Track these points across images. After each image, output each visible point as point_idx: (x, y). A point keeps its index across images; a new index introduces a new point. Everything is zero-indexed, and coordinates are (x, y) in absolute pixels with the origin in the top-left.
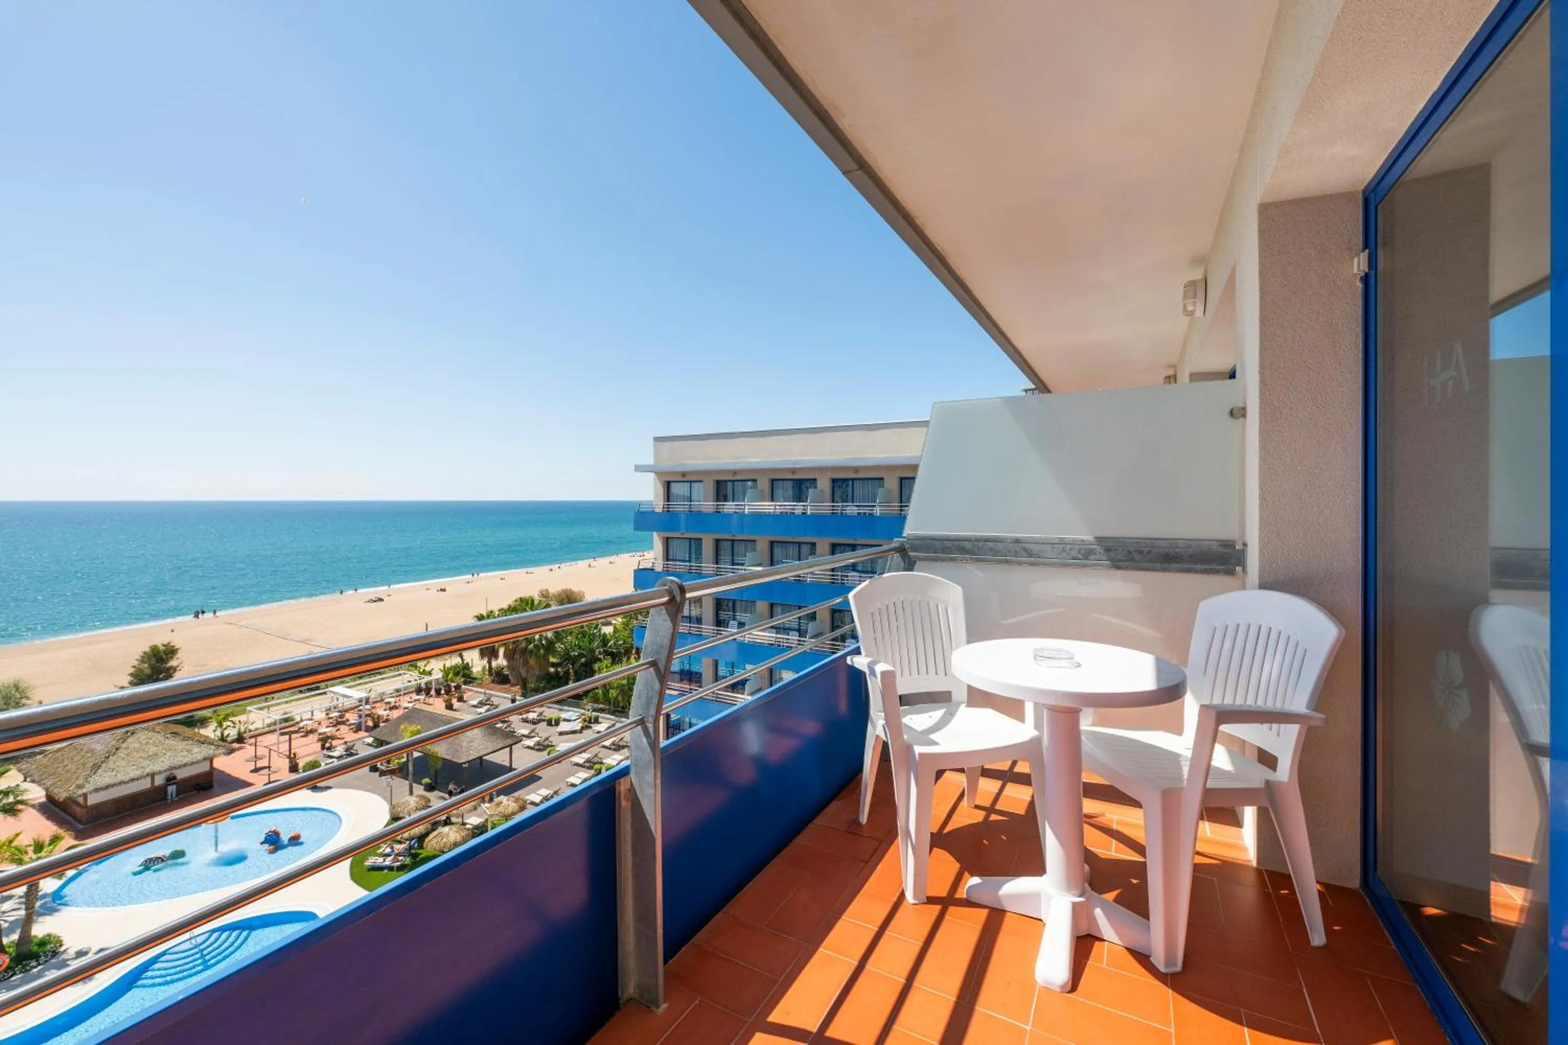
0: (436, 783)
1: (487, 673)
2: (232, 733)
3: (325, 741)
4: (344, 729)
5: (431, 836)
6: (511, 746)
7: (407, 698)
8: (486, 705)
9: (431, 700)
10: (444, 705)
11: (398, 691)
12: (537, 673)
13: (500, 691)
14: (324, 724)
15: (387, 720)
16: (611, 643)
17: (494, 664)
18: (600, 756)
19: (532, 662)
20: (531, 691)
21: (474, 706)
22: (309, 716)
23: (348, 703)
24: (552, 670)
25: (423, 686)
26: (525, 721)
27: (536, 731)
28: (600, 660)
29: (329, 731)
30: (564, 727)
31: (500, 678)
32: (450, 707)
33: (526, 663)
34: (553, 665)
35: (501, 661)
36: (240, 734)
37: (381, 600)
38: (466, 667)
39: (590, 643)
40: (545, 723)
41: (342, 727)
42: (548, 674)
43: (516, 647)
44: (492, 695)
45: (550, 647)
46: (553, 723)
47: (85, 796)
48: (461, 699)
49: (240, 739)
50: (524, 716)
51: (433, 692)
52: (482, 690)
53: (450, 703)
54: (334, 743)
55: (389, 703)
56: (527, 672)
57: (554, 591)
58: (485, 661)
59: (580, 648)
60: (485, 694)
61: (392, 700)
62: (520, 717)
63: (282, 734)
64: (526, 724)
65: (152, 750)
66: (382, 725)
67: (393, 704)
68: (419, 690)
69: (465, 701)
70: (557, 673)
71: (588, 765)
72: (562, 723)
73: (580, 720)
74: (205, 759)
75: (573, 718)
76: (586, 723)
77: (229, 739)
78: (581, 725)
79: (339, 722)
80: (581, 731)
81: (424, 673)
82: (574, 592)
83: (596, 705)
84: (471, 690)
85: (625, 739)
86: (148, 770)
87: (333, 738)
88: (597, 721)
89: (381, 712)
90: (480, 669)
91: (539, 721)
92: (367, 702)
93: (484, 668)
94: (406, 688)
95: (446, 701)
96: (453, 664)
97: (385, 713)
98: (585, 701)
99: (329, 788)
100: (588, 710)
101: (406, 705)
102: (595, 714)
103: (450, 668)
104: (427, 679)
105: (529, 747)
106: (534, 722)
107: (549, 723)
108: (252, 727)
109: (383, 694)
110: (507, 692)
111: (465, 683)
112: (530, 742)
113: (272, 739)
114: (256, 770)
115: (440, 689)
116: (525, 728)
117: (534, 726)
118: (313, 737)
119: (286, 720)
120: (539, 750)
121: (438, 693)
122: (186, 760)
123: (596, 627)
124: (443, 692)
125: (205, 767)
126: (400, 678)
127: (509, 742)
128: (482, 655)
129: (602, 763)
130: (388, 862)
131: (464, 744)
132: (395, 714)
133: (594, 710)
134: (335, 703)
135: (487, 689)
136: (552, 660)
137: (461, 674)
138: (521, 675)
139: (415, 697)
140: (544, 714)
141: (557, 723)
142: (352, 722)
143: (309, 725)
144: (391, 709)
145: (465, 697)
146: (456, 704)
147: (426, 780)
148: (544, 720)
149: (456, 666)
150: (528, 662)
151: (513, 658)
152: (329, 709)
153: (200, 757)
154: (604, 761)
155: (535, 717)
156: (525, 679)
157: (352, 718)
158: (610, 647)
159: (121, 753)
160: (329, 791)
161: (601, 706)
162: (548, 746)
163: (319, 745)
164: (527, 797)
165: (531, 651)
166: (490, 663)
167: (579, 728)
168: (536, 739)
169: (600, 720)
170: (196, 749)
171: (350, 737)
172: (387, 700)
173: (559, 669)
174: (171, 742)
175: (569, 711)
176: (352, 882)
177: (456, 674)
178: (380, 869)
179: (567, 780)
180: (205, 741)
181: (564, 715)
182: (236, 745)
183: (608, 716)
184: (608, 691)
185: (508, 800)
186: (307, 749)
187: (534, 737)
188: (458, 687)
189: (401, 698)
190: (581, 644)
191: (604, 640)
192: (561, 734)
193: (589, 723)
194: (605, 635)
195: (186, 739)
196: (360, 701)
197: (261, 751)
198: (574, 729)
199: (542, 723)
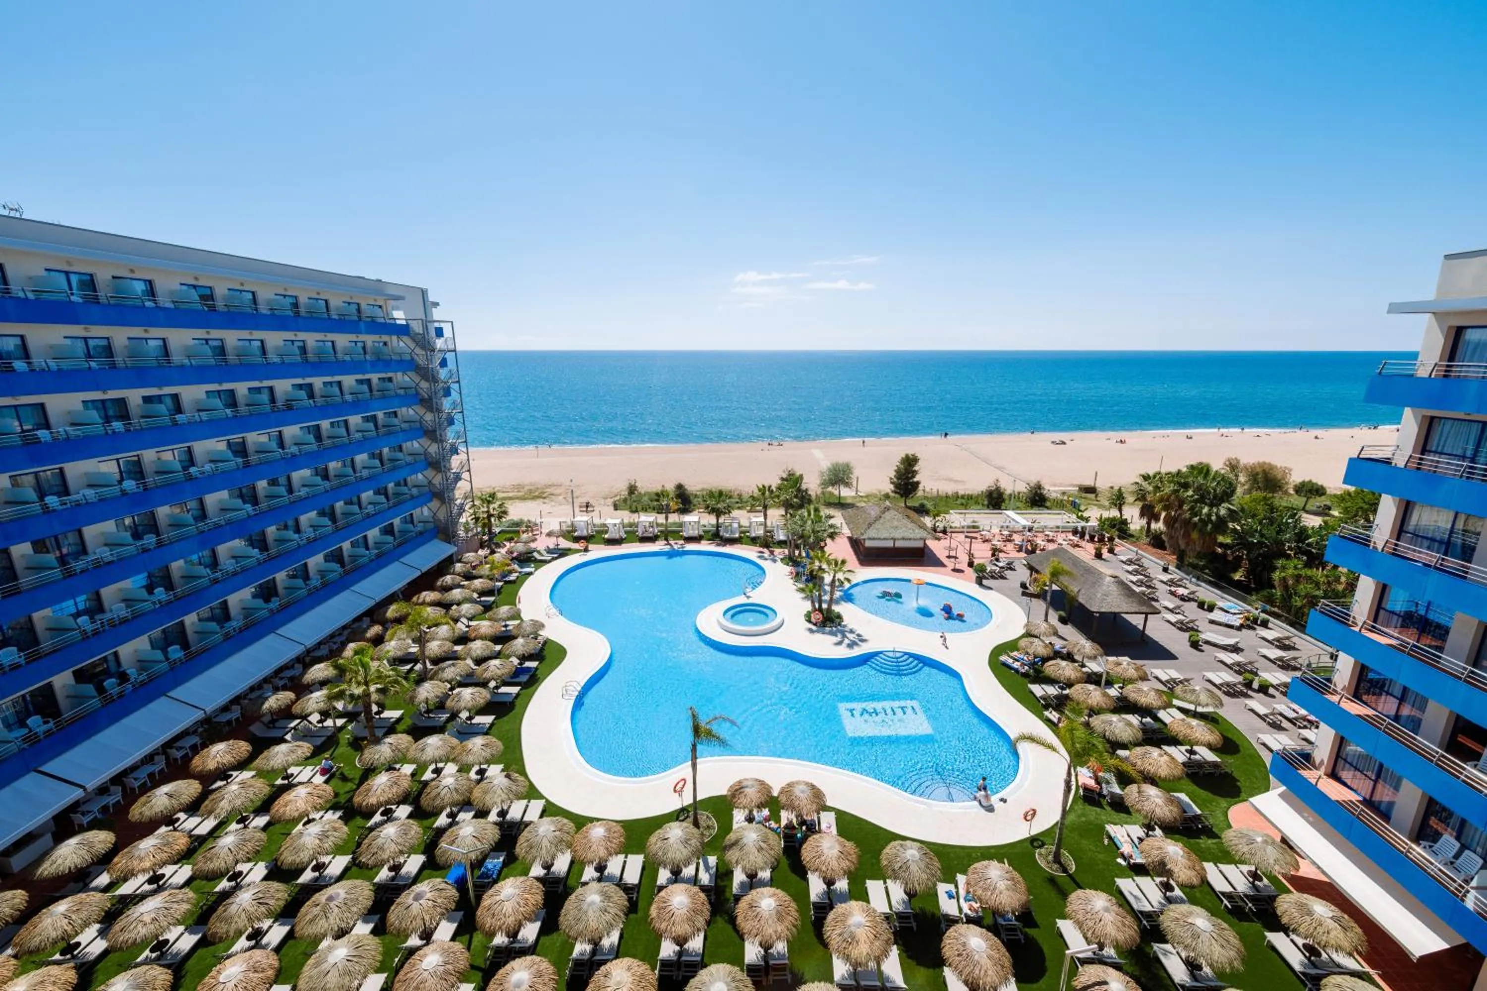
0: (1069, 618)
1: (1144, 533)
2: (940, 526)
3: (995, 551)
4: (1010, 547)
5: (1051, 662)
6: (1147, 614)
7: (1064, 535)
8: (1135, 564)
9: (1083, 543)
10: (1093, 552)
11: (1058, 527)
12: (1198, 549)
13: (1152, 554)
14: (998, 537)
15: (1043, 550)
16: (1310, 540)
17: (1154, 526)
18: (1256, 665)
19: (1195, 535)
20: (1188, 565)
21: (1123, 562)
22: (988, 528)
23: (1019, 527)
24: (1219, 550)
25: (1080, 529)
26: (1173, 594)
27: (1182, 608)
28: (1288, 557)
29: (999, 545)
30: (1217, 615)
31: (1157, 542)
32: (1099, 556)
33: (1187, 535)
34: (1221, 545)
35: (1158, 526)
36: (945, 528)
37: (1064, 443)
38: (1124, 522)
39: (1278, 533)
40: (1196, 604)
41: (1008, 544)
42: (1214, 553)
43: (1180, 515)
44: (1143, 557)
45: (1221, 525)
46: (1206, 607)
47: (864, 540)
48: (1111, 551)
49: (944, 532)
50: (1173, 589)
51: (1087, 537)
52: (1135, 549)
53: (1100, 551)
54: (1001, 555)
55: (1048, 536)
56: (1187, 544)
57: (1245, 462)
58: (1144, 522)
59: (1262, 535)
60: (1137, 553)
61: (1051, 534)
62: (1169, 588)
63: (966, 537)
64: (1172, 597)
65: (896, 523)
66: (1038, 552)
67: (1050, 538)
68: (1075, 532)
69: (1115, 555)
70: (1224, 555)
71: (1237, 669)
72: (1216, 611)
73: (1241, 616)
74: (921, 539)
75: (1232, 611)
76: (1248, 623)
77: (938, 530)
78: (1241, 621)
79: (1008, 540)
80: (1240, 628)
81: (1082, 518)
82: (1276, 467)
83: (1268, 607)
84: (1123, 546)
85: (1300, 661)
86: (892, 536)
87: (1001, 551)
88: (1265, 624)
89: (1040, 541)
90: (1138, 528)
91: (1190, 600)
92: (1030, 530)
93: (1142, 527)
94: (1063, 527)
95: (1096, 549)
96: (1111, 516)
97: (1043, 543)
98: (1254, 598)
99: (990, 588)
100: (1257, 609)
101: (1060, 541)
102: (1263, 616)
103: (1106, 519)
104: (1083, 524)
105: (1168, 621)
106: (1183, 598)
107: (1201, 605)
108: (953, 525)
109: (1045, 527)
110: (1161, 558)
111: (1120, 537)
112: (1173, 618)
113: (961, 537)
114: (949, 557)
115: (1094, 536)
116: (1169, 601)
117: (1181, 603)
118: (987, 546)
119: (974, 527)
120: (1180, 629)
121: (1092, 539)
122: (911, 536)
123: (1293, 516)
124: (1096, 539)
125: (920, 544)
126: (1060, 516)
127: (1144, 609)
128: (1142, 515)
129: (1256, 674)
130: (1016, 665)
131: (1099, 595)
132: (1051, 547)
133: (1264, 611)
134: (1007, 524)
135: (1140, 549)
136: (1221, 539)
137: (1117, 527)
138: (1179, 546)
139: (1070, 536)
140: (1197, 594)
141: (1211, 608)
142: (1017, 542)
143: (988, 535)
144: (1049, 541)
145: (1117, 550)
146: (1105, 554)
147: (1062, 613)
148: (1196, 601)
149: (1113, 519)
150: (1189, 535)
151: (1173, 527)
152: (1002, 527)
153: (918, 536)
154: (1260, 673)
155: (1186, 594)
156: (1183, 551)
157: (1017, 539)
158: (1309, 545)
159: (882, 520)
160: (990, 591)
161: (1276, 610)
162: (1192, 629)
163: (991, 552)
164: (1153, 670)
165: (1195, 524)
166: (1149, 524)
167: (1237, 622)
168: (1180, 617)
169: (1270, 625)
170: (917, 531)
171: (1014, 554)
172: (1047, 533)
173: (1229, 552)
174: (906, 521)
175: (1229, 601)
176: (988, 668)
177: (1113, 526)
178: (1010, 667)
179: (1205, 674)
180: (923, 527)
181: (1220, 604)
182: (941, 535)
183: (1284, 625)
184: (1290, 597)
185: (1128, 664)
186: (982, 554)
187: (1179, 613)
188: (1111, 539)
189: (1058, 534)
190: (1264, 532)
191: (1302, 534)
192: (1212, 622)
193: (1251, 624)
194: (1304, 529)
195: (912, 522)
196: (1024, 527)
197: (953, 545)
198: (1230, 623)
199: (1192, 603)
